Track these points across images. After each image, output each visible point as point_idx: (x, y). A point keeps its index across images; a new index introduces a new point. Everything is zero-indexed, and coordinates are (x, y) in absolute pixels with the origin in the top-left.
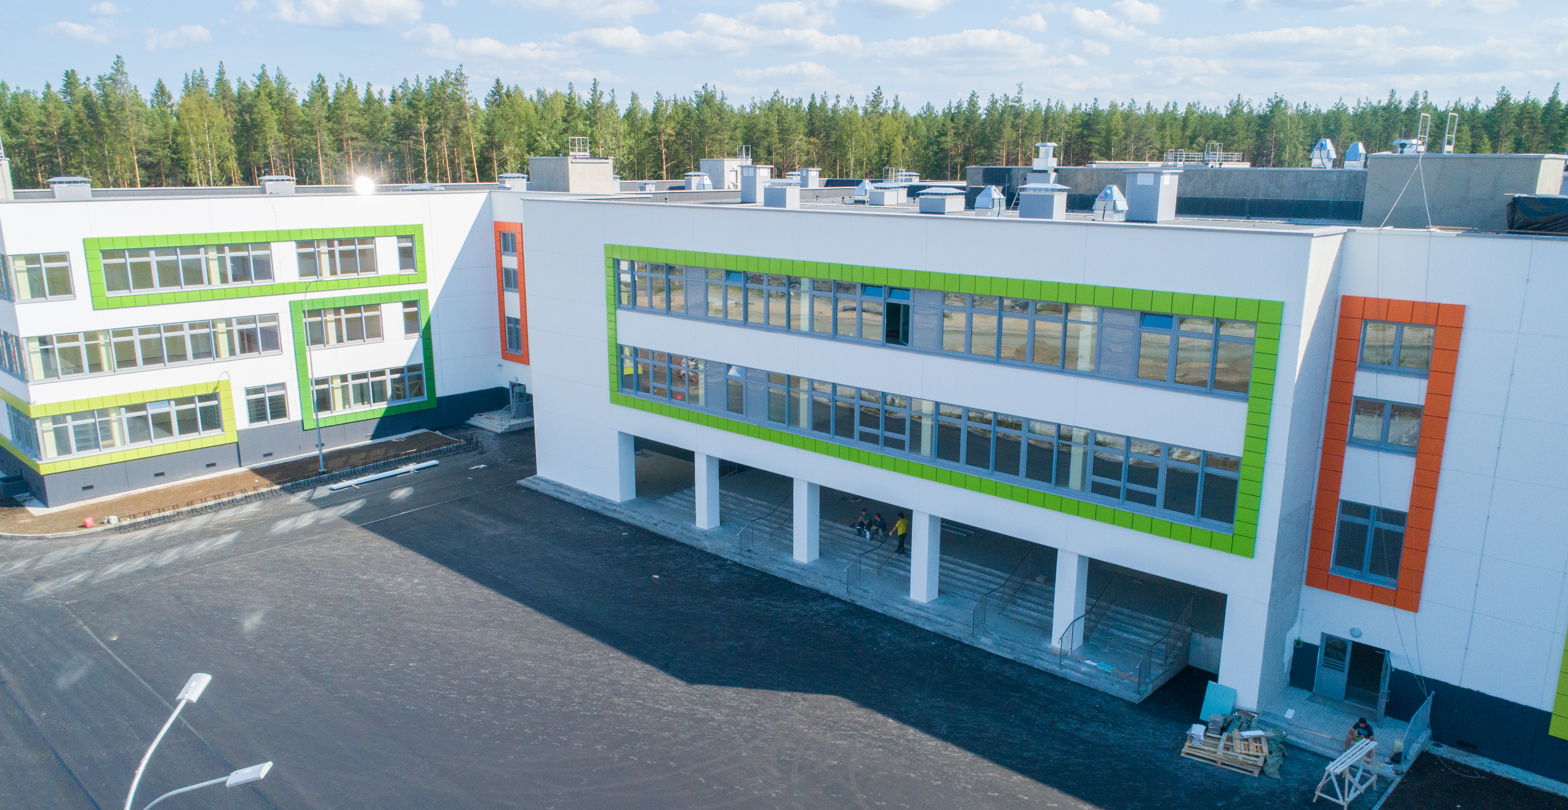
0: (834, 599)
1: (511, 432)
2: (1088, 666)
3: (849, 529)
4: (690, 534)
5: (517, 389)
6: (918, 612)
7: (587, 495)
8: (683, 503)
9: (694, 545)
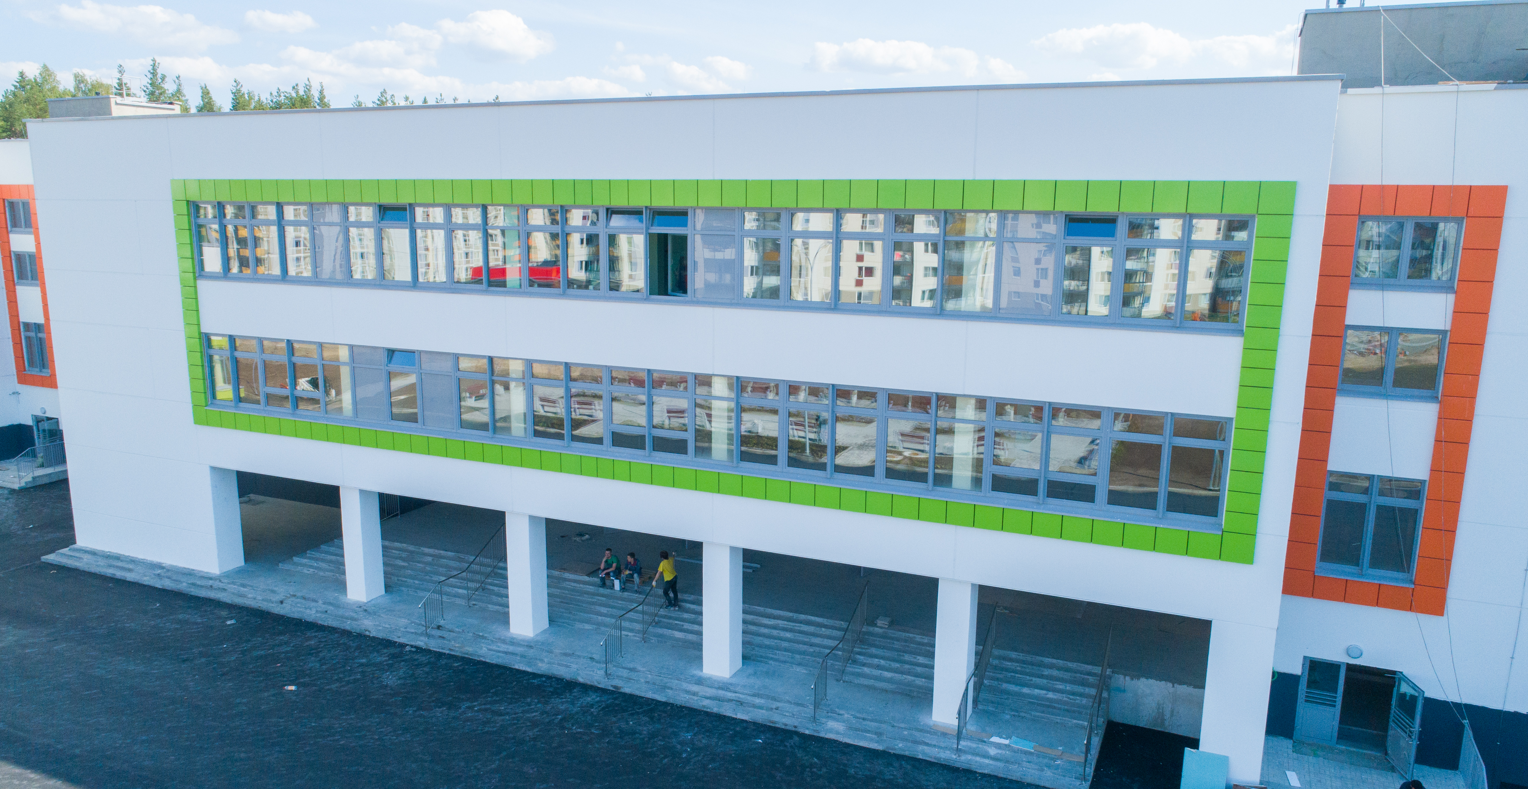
0: (587, 688)
1: (36, 487)
2: (998, 746)
3: (586, 578)
4: (340, 612)
5: (46, 426)
6: (721, 693)
7: (163, 568)
8: (324, 565)
9: (348, 628)
